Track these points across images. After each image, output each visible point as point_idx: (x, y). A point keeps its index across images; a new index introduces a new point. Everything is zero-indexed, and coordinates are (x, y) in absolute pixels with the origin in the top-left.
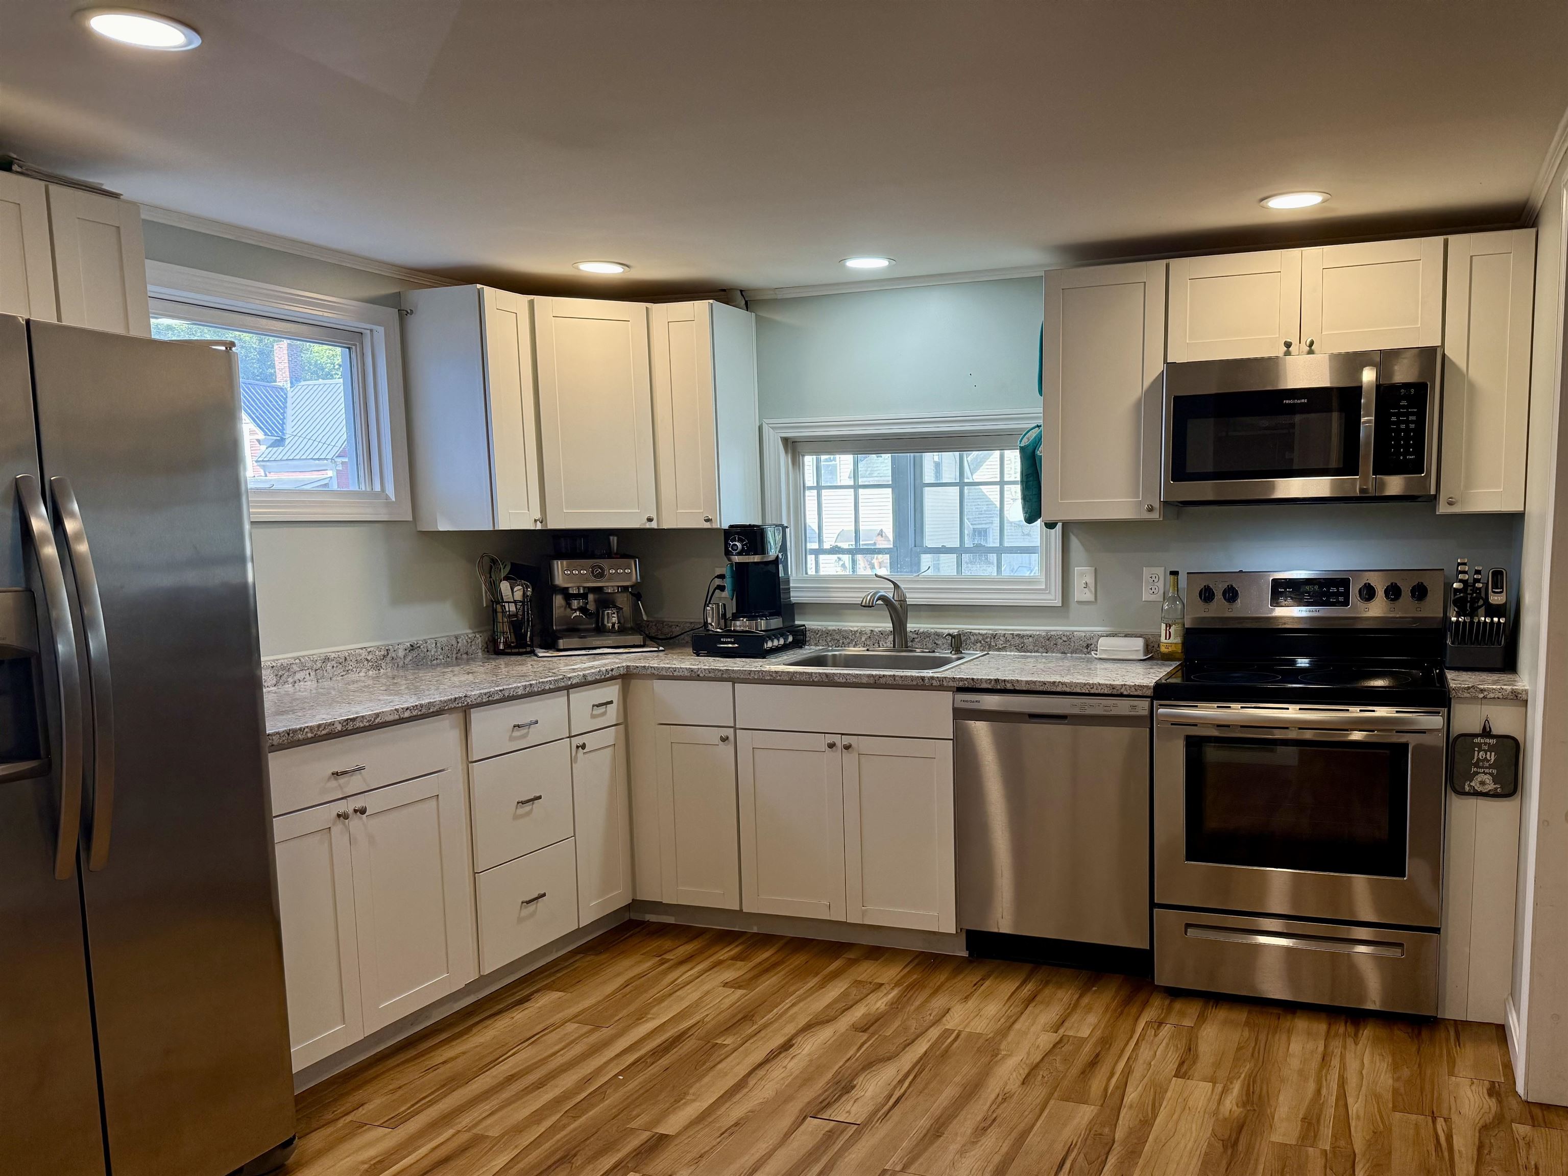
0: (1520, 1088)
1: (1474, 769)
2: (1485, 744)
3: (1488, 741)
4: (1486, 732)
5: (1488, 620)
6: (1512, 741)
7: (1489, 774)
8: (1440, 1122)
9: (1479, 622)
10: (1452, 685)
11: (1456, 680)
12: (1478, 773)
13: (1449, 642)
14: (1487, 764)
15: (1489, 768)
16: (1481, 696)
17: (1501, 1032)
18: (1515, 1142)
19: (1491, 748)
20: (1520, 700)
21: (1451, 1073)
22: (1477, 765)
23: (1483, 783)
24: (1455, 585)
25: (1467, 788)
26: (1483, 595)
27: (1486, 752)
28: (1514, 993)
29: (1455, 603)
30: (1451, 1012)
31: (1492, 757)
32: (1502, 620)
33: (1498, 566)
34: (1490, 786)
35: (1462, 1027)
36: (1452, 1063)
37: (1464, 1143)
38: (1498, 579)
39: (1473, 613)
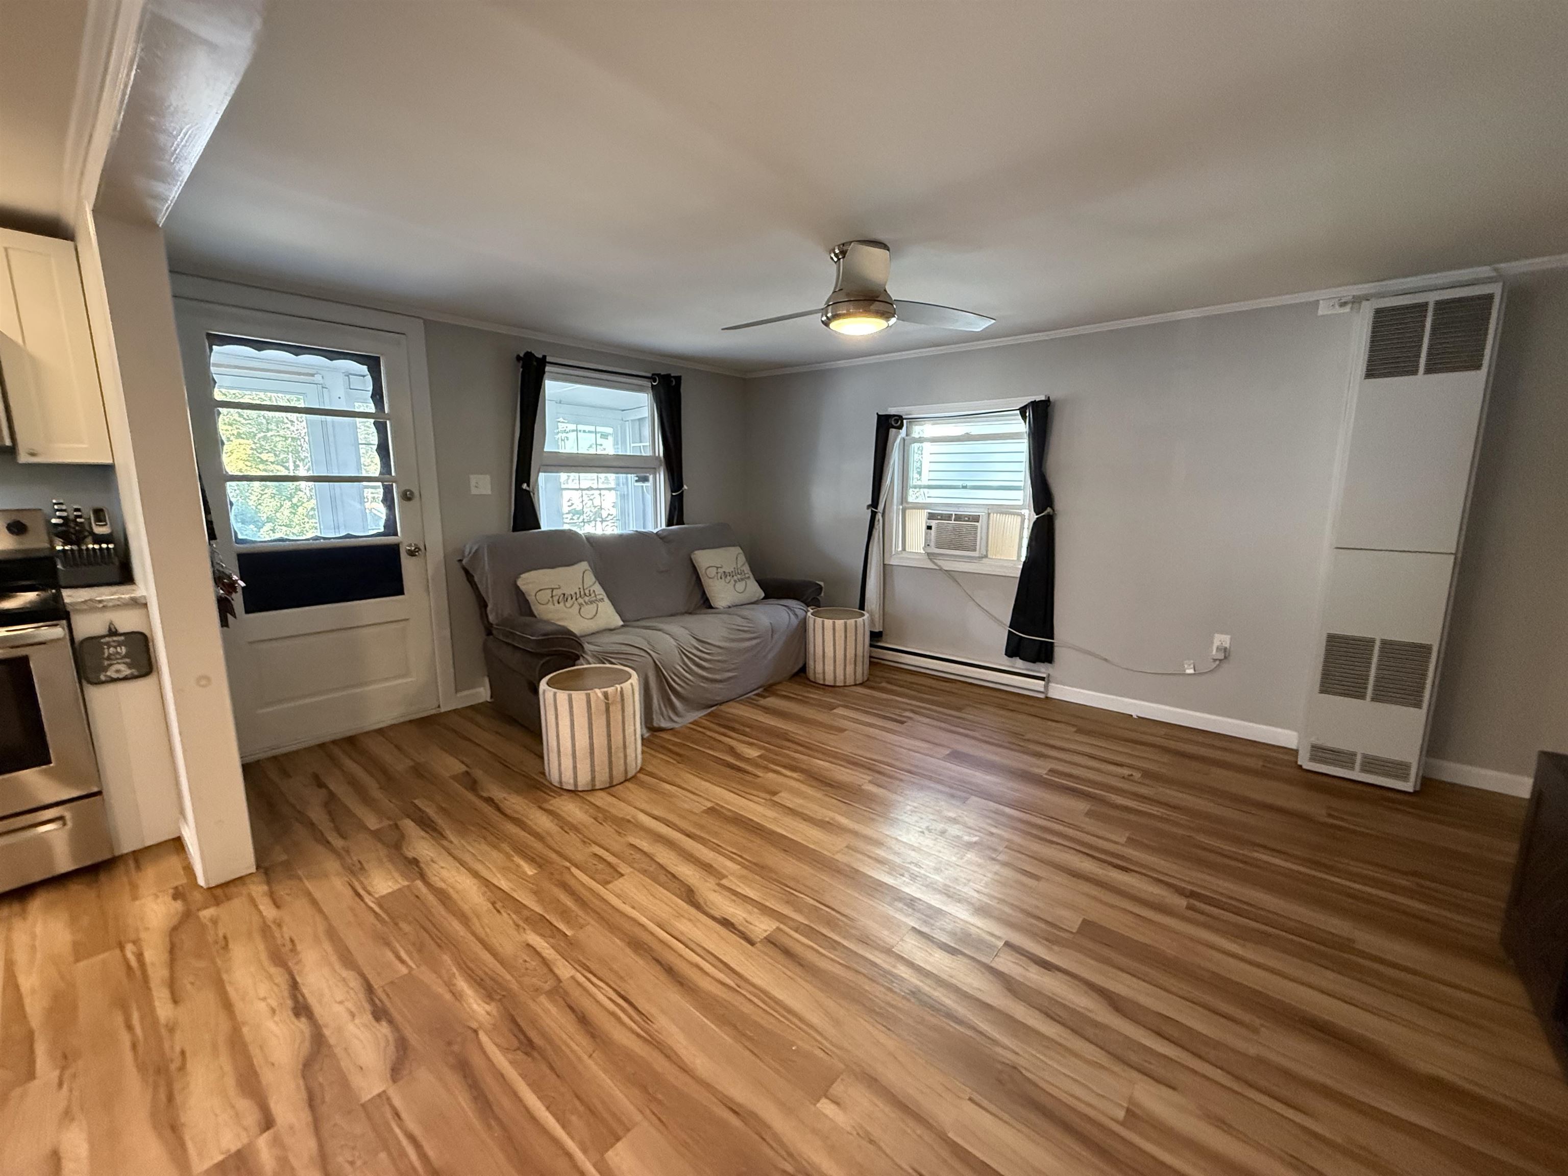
0: (201, 882)
1: (106, 663)
2: (114, 641)
3: (115, 638)
4: (113, 632)
5: (96, 547)
6: (139, 636)
7: (124, 663)
8: (130, 949)
9: (88, 549)
10: (67, 600)
11: (70, 596)
12: (111, 665)
13: (59, 566)
14: (118, 656)
15: (121, 659)
16: (101, 605)
17: (177, 844)
18: (203, 927)
19: (120, 644)
20: (140, 604)
21: (135, 898)
22: (109, 658)
23: (118, 671)
24: (54, 521)
25: (103, 678)
26: (87, 528)
27: (115, 647)
29: (58, 535)
30: (127, 845)
31: (123, 650)
32: (111, 546)
33: (98, 505)
34: (127, 672)
35: (140, 856)
36: (134, 887)
37: (155, 955)
38: (99, 514)
39: (79, 541)
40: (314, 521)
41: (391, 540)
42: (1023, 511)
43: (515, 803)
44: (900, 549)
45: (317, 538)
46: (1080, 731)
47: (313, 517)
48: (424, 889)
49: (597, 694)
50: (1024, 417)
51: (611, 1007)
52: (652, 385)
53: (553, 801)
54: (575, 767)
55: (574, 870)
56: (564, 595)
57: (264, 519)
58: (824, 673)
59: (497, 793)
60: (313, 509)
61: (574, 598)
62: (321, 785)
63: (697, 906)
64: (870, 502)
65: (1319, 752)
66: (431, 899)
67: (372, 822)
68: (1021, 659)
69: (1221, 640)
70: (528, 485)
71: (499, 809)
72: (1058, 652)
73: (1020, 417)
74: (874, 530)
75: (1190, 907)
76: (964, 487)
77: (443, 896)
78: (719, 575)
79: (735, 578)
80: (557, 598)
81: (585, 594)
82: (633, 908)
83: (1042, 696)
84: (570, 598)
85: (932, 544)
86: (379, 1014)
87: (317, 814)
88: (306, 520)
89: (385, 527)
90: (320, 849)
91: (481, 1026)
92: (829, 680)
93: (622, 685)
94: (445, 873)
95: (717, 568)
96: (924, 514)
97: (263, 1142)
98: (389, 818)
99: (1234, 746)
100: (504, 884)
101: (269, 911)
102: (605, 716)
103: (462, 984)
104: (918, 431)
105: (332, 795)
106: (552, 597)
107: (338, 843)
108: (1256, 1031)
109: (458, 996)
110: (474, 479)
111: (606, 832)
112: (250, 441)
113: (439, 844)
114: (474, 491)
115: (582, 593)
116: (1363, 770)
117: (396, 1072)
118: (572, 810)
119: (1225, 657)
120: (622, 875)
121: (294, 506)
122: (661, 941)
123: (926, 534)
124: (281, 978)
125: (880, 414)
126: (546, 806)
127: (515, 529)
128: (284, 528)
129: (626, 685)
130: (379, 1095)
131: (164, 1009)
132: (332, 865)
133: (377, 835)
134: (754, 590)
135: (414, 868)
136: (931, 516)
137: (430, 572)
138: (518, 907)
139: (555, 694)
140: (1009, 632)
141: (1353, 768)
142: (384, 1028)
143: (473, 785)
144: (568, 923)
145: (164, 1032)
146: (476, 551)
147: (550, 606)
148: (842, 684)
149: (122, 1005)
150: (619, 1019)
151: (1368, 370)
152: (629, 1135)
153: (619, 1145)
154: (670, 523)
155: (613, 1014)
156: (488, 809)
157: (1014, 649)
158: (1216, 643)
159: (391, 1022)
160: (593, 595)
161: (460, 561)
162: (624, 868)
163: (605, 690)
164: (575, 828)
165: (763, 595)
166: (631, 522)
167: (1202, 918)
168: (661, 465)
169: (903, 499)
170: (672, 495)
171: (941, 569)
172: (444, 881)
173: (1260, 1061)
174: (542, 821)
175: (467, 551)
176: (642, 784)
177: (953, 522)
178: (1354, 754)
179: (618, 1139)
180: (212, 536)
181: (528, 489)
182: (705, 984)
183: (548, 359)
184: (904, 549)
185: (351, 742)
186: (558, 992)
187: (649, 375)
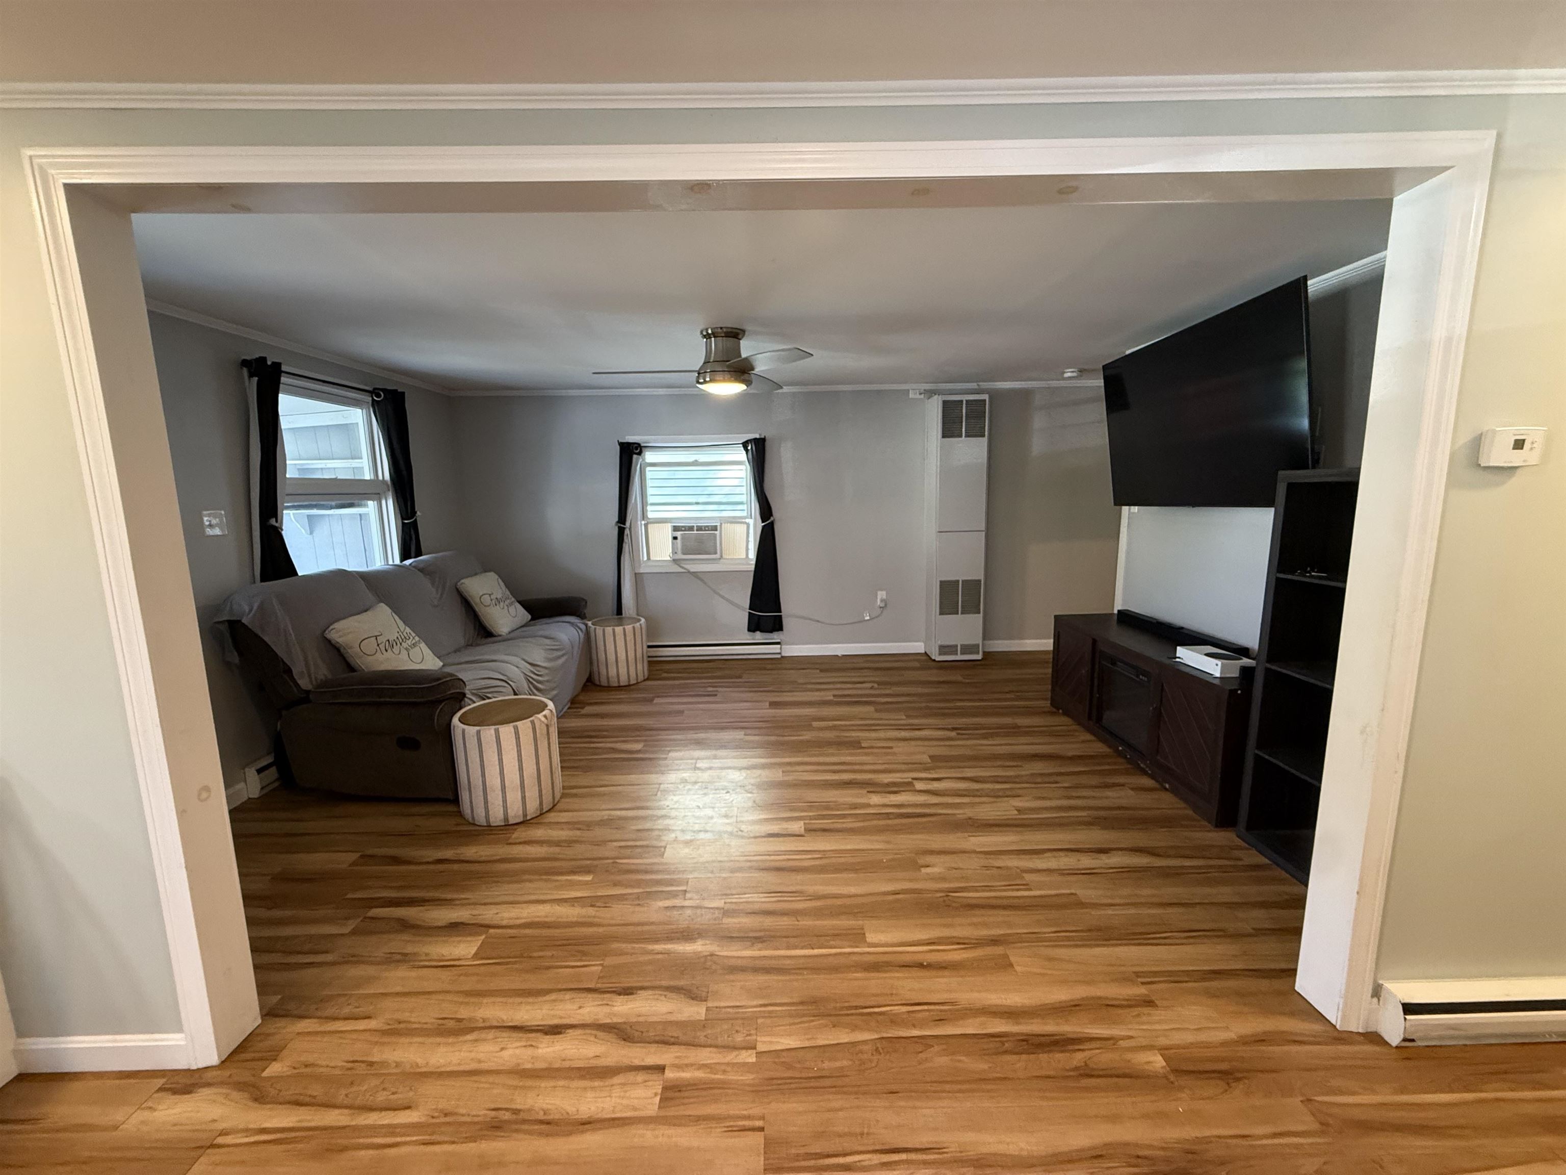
42: (747, 520)
44: (645, 559)
46: (821, 671)
48: (509, 932)
49: (540, 719)
50: (747, 451)
52: (373, 400)
56: (388, 641)
58: (618, 675)
64: (617, 520)
65: (944, 649)
66: (527, 932)
68: (762, 631)
69: (882, 595)
70: (277, 521)
72: (785, 622)
73: (742, 448)
74: (624, 545)
75: (958, 734)
76: (697, 503)
77: (536, 925)
78: (493, 601)
79: (507, 603)
80: (383, 644)
83: (779, 656)
84: (395, 644)
85: (679, 551)
86: (626, 991)
91: (712, 951)
92: (624, 681)
94: (502, 915)
95: (490, 595)
96: (669, 527)
99: (906, 658)
100: (579, 894)
102: (547, 739)
104: (649, 456)
106: (378, 645)
108: (1021, 766)
114: (208, 532)
115: (402, 637)
116: (962, 653)
117: (695, 998)
119: (886, 605)
123: (673, 544)
125: (620, 441)
127: (265, 579)
130: (707, 1010)
134: (523, 615)
135: (463, 927)
136: (676, 529)
138: (617, 897)
139: (496, 731)
140: (749, 613)
141: (957, 654)
142: (643, 993)
145: (447, 1120)
147: (379, 654)
148: (635, 682)
151: (943, 434)
152: (865, 929)
153: (867, 935)
154: (405, 556)
157: (755, 625)
158: (879, 598)
159: (639, 988)
160: (411, 638)
163: (544, 713)
165: (530, 617)
167: (967, 736)
168: (389, 490)
169: (644, 516)
170: (404, 524)
171: (689, 572)
172: (518, 919)
173: (1032, 775)
177: (695, 532)
178: (957, 646)
179: (864, 934)
181: (276, 524)
182: (806, 864)
183: (284, 368)
184: (649, 558)
187: (370, 389)
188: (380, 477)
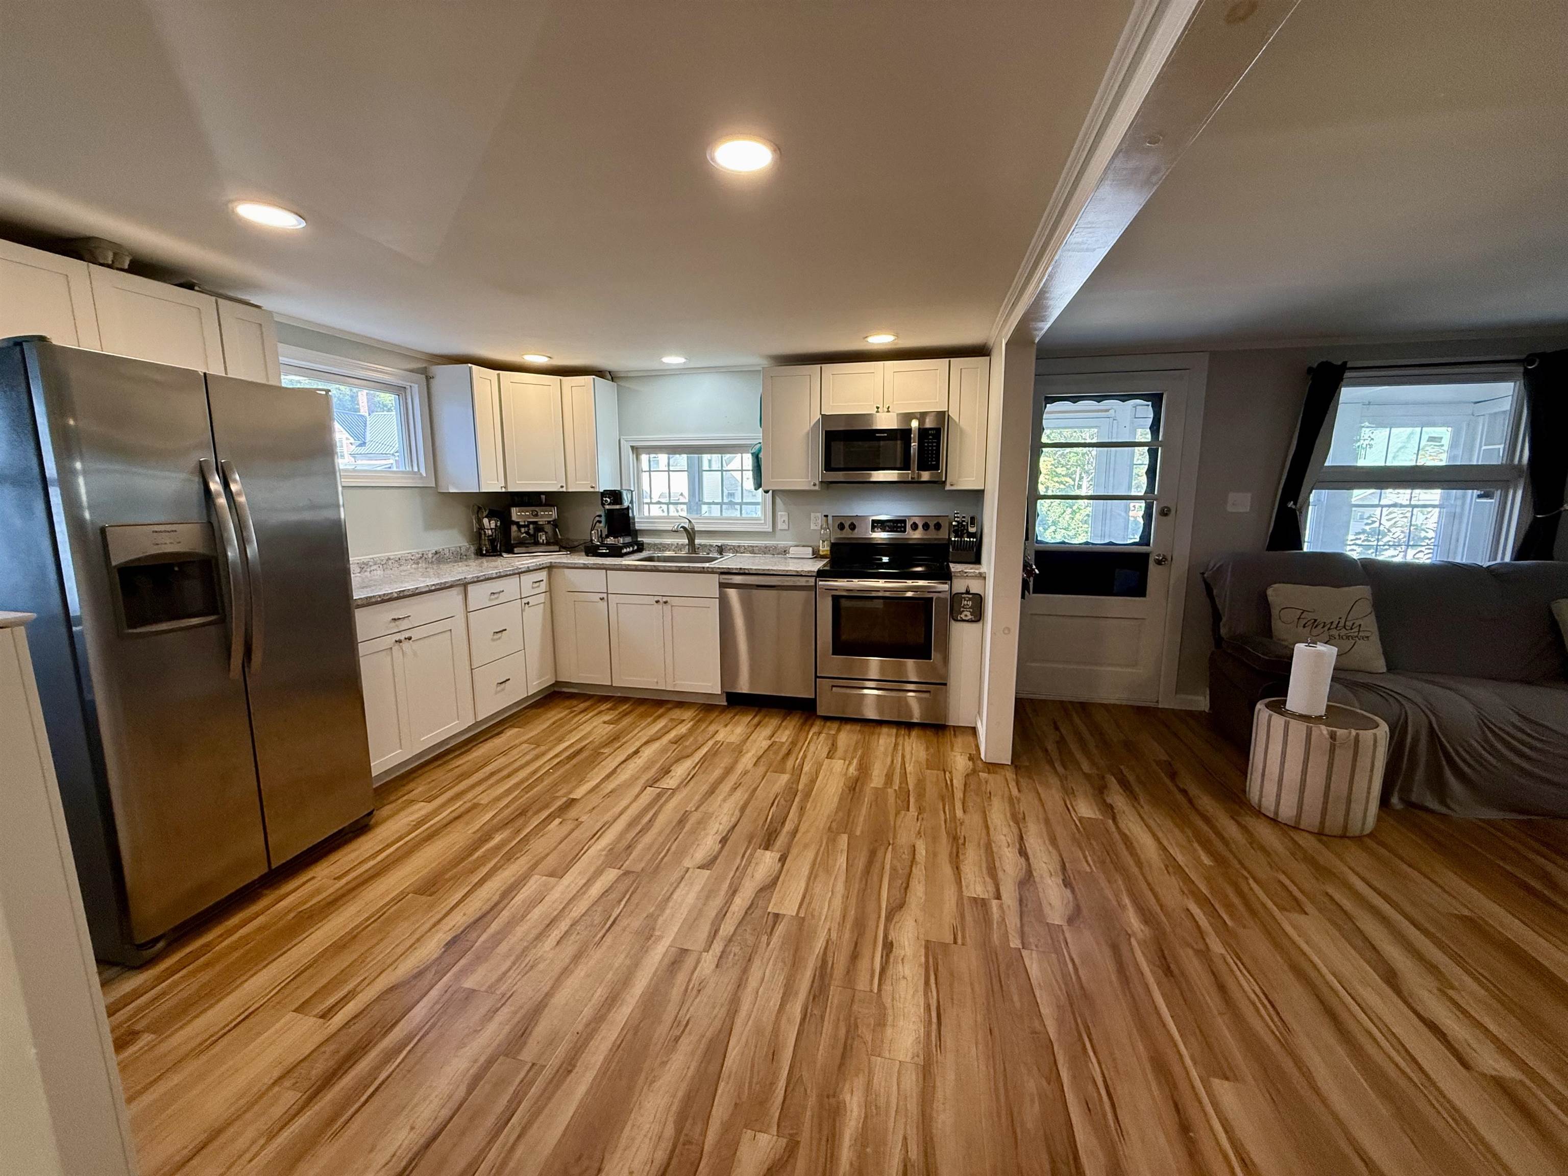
0: (983, 756)
1: (962, 610)
3: (968, 596)
4: (968, 592)
5: (969, 540)
6: (979, 596)
7: (969, 611)
8: (948, 774)
9: (964, 541)
10: (953, 570)
11: (955, 568)
12: (964, 611)
13: (951, 550)
14: (968, 607)
15: (969, 609)
16: (965, 575)
17: (974, 730)
18: (980, 781)
19: (970, 599)
20: (982, 577)
21: (952, 750)
22: (963, 608)
23: (966, 616)
24: (954, 523)
25: (959, 618)
26: (966, 528)
27: (968, 601)
28: (979, 713)
29: (954, 532)
30: (951, 723)
31: (970, 604)
32: (975, 540)
33: (973, 515)
34: (970, 617)
35: (957, 729)
36: (952, 746)
37: (958, 783)
38: (973, 521)
39: (962, 536)
40: (1086, 526)
41: (1144, 549)
43: (1207, 803)
45: (1087, 543)
47: (1086, 522)
48: (1113, 828)
49: (1321, 730)
51: (1253, 996)
52: (1525, 370)
53: (1248, 818)
54: (1279, 796)
55: (1251, 881)
56: (1315, 620)
57: (1050, 523)
59: (1194, 791)
60: (1088, 515)
61: (1326, 628)
62: (1057, 728)
63: (1398, 992)
66: (1116, 836)
67: (1086, 766)
70: (1295, 504)
71: (1190, 801)
77: (1126, 839)
80: (1305, 621)
81: (1344, 627)
82: (1307, 943)
86: (1067, 883)
87: (1051, 746)
88: (1081, 525)
89: (1140, 538)
90: (1047, 767)
91: (1134, 934)
93: (1361, 732)
94: (1130, 824)
97: (995, 903)
98: (1098, 769)
100: (1180, 859)
101: (1015, 792)
102: (1326, 758)
103: (1126, 901)
105: (1062, 738)
107: (1060, 769)
109: (1123, 907)
110: (1232, 496)
111: (1301, 870)
112: (1051, 459)
113: (1134, 806)
114: (1230, 509)
115: (1342, 624)
117: (1070, 921)
118: (1265, 832)
120: (1306, 913)
121: (1074, 513)
122: (1332, 988)
124: (1016, 831)
126: (1239, 819)
127: (1271, 547)
128: (1063, 531)
129: (1367, 735)
130: (1058, 926)
131: (959, 813)
132: (1054, 781)
133: (1087, 777)
135: (1109, 810)
137: (1172, 582)
138: (1187, 879)
139: (1270, 716)
142: (1068, 893)
143: (1173, 776)
144: (1232, 916)
145: (958, 824)
146: (1220, 566)
149: (943, 799)
150: (1257, 1010)
152: (1238, 1083)
153: (1226, 1082)
154: (1521, 553)
155: (1254, 1004)
156: (1179, 797)
159: (1073, 891)
160: (1356, 630)
161: (1203, 574)
162: (1309, 907)
163: (1334, 729)
164: (1263, 849)
166: (1460, 549)
168: (1520, 476)
170: (1535, 519)
172: (1129, 830)
174: (1231, 829)
175: (1212, 564)
176: (1367, 849)
179: (1226, 1078)
180: (1027, 539)
181: (1294, 507)
183: (1349, 365)
185: (1084, 707)
186: (1204, 954)
187: (1523, 356)
188: (1516, 461)
